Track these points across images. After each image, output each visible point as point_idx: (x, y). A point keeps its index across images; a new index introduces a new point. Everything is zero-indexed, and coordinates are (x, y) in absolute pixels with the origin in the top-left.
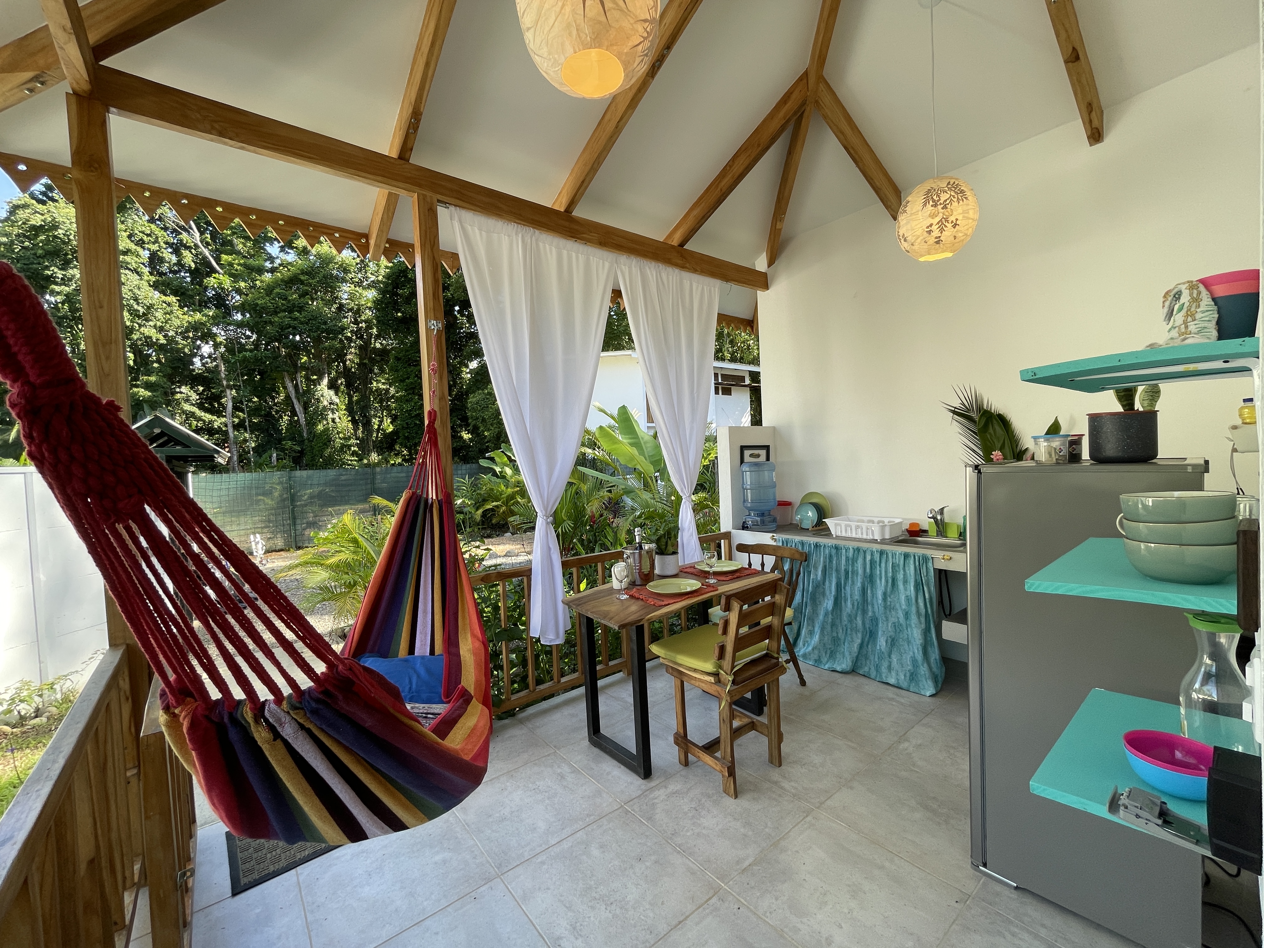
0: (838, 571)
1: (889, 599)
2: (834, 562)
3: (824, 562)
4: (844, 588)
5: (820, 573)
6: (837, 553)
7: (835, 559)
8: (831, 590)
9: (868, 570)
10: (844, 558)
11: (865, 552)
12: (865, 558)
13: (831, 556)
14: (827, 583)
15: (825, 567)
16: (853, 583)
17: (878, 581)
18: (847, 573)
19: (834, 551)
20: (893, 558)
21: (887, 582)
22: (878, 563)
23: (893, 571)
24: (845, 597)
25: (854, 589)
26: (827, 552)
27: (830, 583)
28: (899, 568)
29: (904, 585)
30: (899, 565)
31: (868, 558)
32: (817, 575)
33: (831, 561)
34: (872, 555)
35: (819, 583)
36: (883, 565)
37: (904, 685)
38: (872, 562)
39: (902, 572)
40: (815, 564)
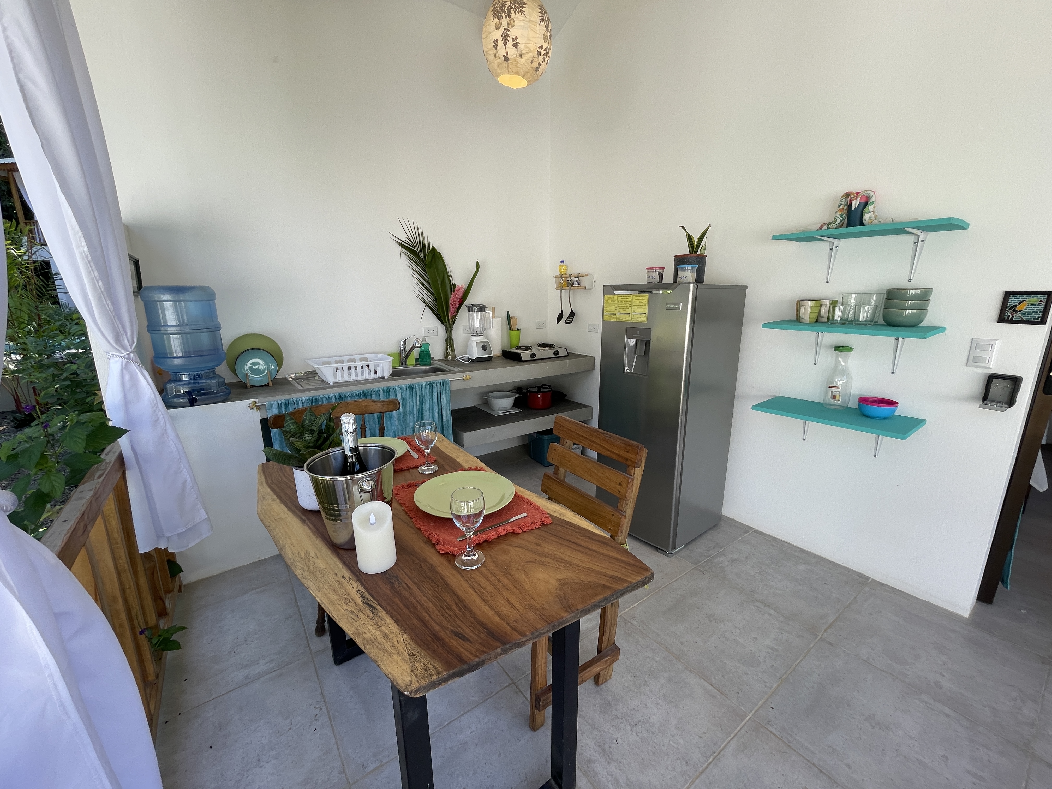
20: (419, 390)
28: (425, 398)
29: (431, 414)
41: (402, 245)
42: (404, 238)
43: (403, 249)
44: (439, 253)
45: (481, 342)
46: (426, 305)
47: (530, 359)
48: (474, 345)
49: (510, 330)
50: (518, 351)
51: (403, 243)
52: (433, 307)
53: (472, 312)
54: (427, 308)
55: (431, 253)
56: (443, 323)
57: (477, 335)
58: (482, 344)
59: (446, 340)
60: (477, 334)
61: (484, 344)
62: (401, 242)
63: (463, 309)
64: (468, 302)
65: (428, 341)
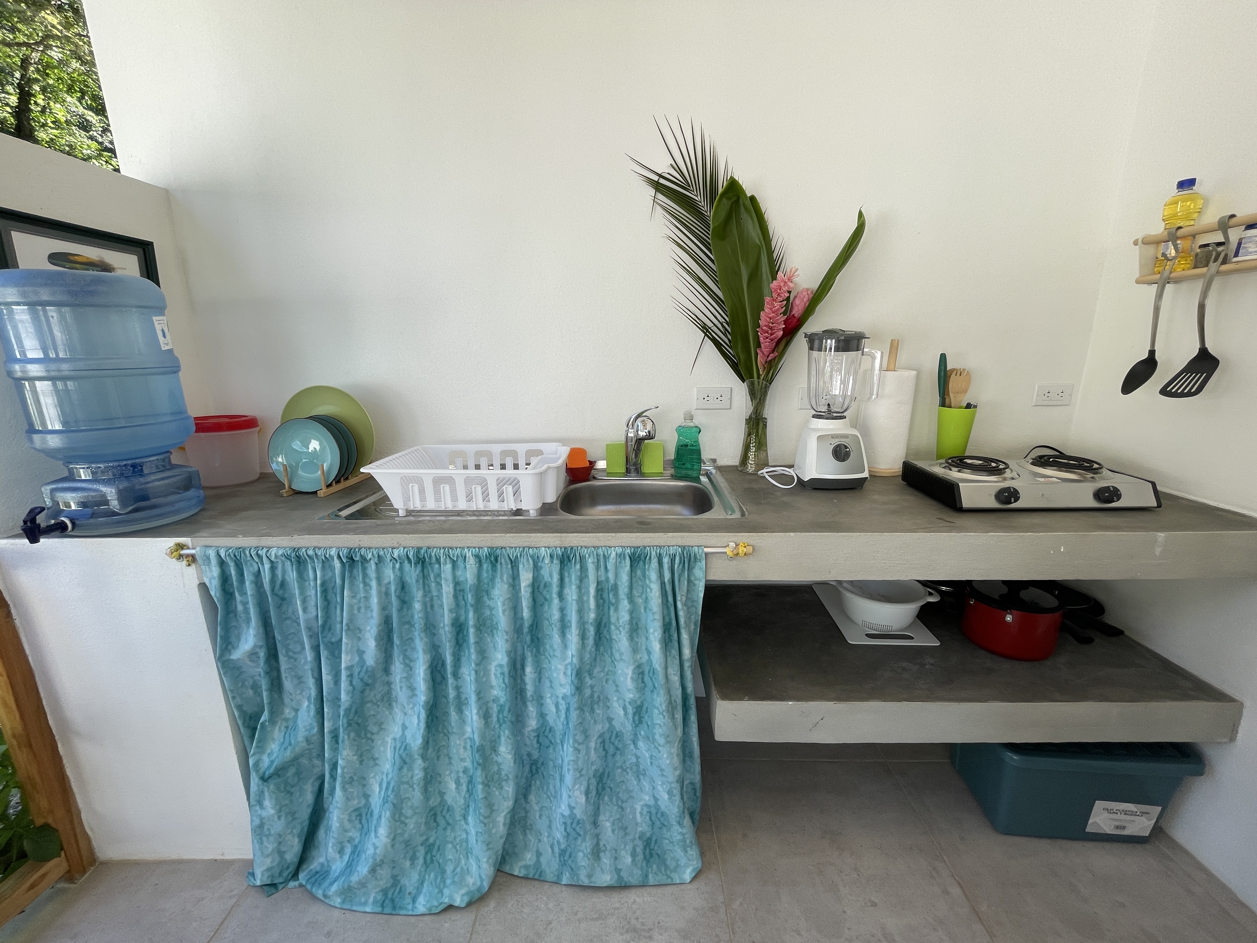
0: (430, 628)
1: (589, 681)
2: (417, 606)
3: (384, 608)
4: (456, 675)
5: (371, 645)
6: (424, 577)
7: (418, 595)
8: (412, 689)
9: (526, 613)
10: (447, 589)
11: (514, 564)
12: (515, 577)
13: (403, 586)
14: (397, 667)
15: (387, 622)
16: (483, 655)
17: (556, 638)
18: (459, 628)
19: (412, 573)
20: (598, 568)
21: (583, 637)
22: (555, 589)
23: (598, 606)
24: (458, 697)
25: (487, 672)
26: (389, 574)
27: (409, 667)
28: (616, 595)
29: (631, 638)
30: (615, 588)
31: (526, 577)
32: (361, 653)
33: (405, 602)
34: (536, 568)
35: (372, 673)
36: (571, 593)
37: (635, 877)
38: (537, 587)
39: (625, 604)
40: (351, 620)
41: (657, 186)
42: (663, 166)
43: (660, 196)
44: (753, 199)
45: (833, 437)
46: (706, 335)
47: (994, 504)
48: (812, 444)
49: (943, 404)
50: (954, 474)
51: (662, 181)
52: (724, 339)
53: (820, 350)
54: (709, 344)
55: (728, 199)
56: (743, 381)
57: (830, 414)
58: (836, 442)
59: (749, 421)
60: (829, 411)
61: (844, 441)
62: (656, 178)
63: (800, 342)
64: (813, 326)
65: (696, 422)
